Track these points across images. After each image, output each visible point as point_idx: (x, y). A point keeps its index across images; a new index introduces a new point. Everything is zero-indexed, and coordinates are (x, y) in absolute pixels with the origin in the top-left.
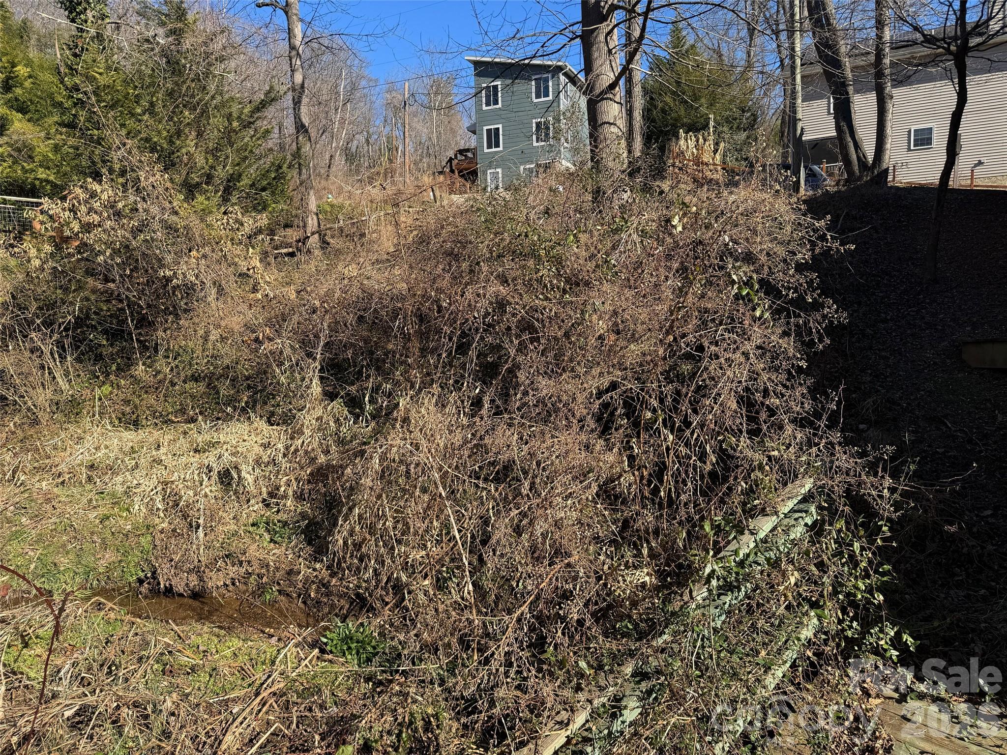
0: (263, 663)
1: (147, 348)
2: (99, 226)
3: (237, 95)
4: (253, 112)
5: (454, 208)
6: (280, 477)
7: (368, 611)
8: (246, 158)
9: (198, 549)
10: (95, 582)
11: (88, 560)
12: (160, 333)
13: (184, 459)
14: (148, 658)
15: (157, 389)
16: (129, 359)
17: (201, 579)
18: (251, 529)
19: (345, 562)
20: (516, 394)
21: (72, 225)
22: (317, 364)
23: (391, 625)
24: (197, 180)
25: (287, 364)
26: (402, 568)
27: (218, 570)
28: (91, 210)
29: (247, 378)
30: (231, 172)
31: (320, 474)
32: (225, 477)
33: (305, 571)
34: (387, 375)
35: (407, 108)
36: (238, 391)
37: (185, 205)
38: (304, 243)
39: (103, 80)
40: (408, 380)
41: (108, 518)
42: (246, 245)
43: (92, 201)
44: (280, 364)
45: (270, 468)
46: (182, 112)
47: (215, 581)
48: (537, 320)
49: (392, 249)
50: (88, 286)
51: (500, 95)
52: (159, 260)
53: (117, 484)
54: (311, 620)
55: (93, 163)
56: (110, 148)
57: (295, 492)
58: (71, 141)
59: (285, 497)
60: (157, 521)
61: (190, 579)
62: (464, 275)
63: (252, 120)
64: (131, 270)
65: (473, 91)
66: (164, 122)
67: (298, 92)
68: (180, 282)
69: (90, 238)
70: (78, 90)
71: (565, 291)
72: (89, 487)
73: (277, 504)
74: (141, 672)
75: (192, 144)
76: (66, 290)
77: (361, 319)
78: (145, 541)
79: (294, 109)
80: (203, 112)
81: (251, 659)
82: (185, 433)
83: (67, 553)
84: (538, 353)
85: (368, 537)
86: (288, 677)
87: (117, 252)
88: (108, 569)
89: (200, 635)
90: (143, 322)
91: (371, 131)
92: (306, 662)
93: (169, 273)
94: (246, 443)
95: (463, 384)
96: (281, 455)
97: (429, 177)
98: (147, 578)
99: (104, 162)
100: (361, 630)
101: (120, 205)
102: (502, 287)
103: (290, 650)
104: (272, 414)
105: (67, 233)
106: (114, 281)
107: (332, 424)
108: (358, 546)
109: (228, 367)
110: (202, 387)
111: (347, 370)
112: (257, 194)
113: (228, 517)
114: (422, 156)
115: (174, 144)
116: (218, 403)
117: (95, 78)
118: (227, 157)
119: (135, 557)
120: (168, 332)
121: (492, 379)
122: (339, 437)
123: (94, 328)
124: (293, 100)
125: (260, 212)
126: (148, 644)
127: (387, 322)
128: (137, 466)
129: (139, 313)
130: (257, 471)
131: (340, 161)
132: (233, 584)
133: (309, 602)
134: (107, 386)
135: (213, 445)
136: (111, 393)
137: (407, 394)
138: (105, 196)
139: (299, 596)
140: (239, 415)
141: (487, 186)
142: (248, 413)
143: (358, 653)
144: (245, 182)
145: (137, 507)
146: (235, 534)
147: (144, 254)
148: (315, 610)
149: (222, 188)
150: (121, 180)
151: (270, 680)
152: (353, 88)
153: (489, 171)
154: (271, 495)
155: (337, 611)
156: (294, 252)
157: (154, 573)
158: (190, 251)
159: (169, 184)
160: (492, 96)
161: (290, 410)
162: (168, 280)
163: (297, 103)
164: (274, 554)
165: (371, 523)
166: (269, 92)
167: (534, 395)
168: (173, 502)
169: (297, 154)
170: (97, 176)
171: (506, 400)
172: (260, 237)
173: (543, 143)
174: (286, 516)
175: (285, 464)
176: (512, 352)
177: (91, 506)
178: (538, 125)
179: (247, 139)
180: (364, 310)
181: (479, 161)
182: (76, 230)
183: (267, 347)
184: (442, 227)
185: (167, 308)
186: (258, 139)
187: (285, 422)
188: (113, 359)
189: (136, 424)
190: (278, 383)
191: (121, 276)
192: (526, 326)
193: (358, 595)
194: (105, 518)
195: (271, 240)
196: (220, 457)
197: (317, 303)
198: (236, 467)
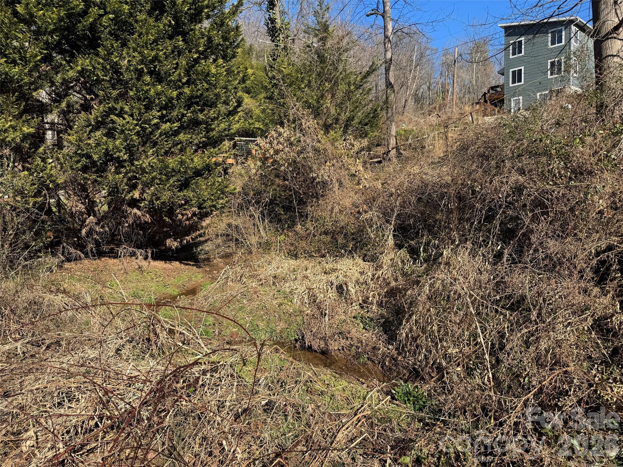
0: (359, 398)
1: (302, 216)
2: (282, 151)
3: (354, 70)
4: (362, 79)
5: (487, 126)
6: (369, 292)
7: (420, 380)
8: (357, 107)
9: (325, 327)
10: (275, 338)
11: (272, 325)
12: (309, 208)
13: (319, 277)
14: (300, 382)
15: (306, 238)
16: (293, 222)
17: (326, 345)
18: (353, 320)
19: (407, 347)
20: (528, 251)
21: (270, 151)
22: (392, 227)
23: (435, 391)
24: (330, 122)
25: (375, 227)
26: (443, 357)
27: (335, 340)
28: (279, 143)
29: (353, 234)
30: (349, 116)
31: (392, 293)
32: (340, 289)
33: (382, 349)
34: (435, 236)
35: (456, 64)
36: (348, 241)
37: (324, 137)
38: (387, 155)
39: (286, 71)
40: (450, 238)
41: (282, 305)
42: (355, 158)
43: (279, 138)
44: (371, 227)
45: (364, 286)
46: (324, 84)
47: (334, 346)
48: (548, 199)
49: (442, 155)
50: (276, 183)
51: (523, 47)
52: (310, 168)
53: (287, 287)
54: (386, 378)
55: (280, 117)
56: (288, 108)
57: (377, 302)
58: (271, 106)
59: (372, 303)
60: (305, 309)
61: (321, 343)
62: (492, 169)
63: (361, 84)
64: (296, 174)
65: (503, 47)
66: (315, 91)
67: (388, 63)
68: (320, 180)
69: (278, 157)
70: (274, 78)
71: (570, 179)
72: (274, 287)
73: (368, 307)
74: (296, 389)
75: (329, 102)
76: (266, 185)
77: (420, 200)
78: (299, 319)
79: (386, 74)
80: (335, 82)
81: (353, 394)
82: (320, 263)
83: (263, 320)
84: (547, 223)
85: (421, 334)
86: (372, 408)
87: (290, 164)
88: (281, 332)
89: (325, 374)
90: (301, 202)
91: (432, 82)
92: (383, 402)
93: (315, 175)
94: (351, 271)
95: (488, 243)
96: (370, 279)
97: (469, 107)
98: (299, 339)
99: (285, 116)
100: (416, 390)
101: (292, 139)
102: (520, 177)
103: (374, 393)
104: (365, 255)
105: (268, 155)
106: (288, 180)
107: (399, 263)
108: (415, 339)
109: (343, 227)
110: (328, 238)
111: (409, 231)
112: (362, 127)
113: (341, 311)
114: (465, 94)
115: (320, 102)
116: (337, 247)
117: (283, 71)
118: (347, 107)
119: (294, 327)
120: (313, 208)
121: (510, 240)
122: (404, 272)
123: (278, 205)
124: (385, 68)
125: (363, 138)
126: (300, 374)
127: (437, 201)
128: (296, 279)
129: (299, 197)
130: (357, 287)
131: (411, 102)
132: (343, 350)
133: (385, 368)
134: (283, 235)
135: (335, 270)
136: (285, 239)
137: (448, 247)
138: (285, 135)
139: (379, 363)
140: (348, 255)
141: (511, 109)
142: (352, 254)
143: (414, 403)
144: (356, 121)
145: (295, 301)
146: (344, 321)
147: (303, 165)
148: (388, 373)
149: (343, 125)
150: (293, 125)
151: (363, 408)
152: (422, 56)
153: (512, 99)
154: (365, 302)
155: (401, 376)
156: (381, 161)
157: (303, 337)
158: (326, 162)
159: (316, 126)
160: (517, 48)
161: (376, 253)
162: (314, 179)
163: (387, 70)
164: (365, 336)
165: (423, 326)
166: (372, 66)
167: (543, 252)
168: (313, 299)
169: (386, 102)
170: (282, 124)
171: (520, 255)
172: (363, 153)
173: (556, 76)
174: (372, 315)
175: (372, 285)
176: (527, 221)
177: (274, 298)
178: (553, 64)
179: (358, 96)
180: (422, 194)
181: (505, 93)
182: (272, 153)
183: (365, 216)
184: (478, 139)
185: (313, 194)
186: (365, 95)
187: (372, 261)
188: (286, 222)
189: (296, 256)
190: (369, 238)
191: (291, 177)
192: (538, 203)
193: (414, 369)
194: (281, 304)
195: (369, 154)
196: (337, 277)
197: (394, 190)
198: (346, 284)
